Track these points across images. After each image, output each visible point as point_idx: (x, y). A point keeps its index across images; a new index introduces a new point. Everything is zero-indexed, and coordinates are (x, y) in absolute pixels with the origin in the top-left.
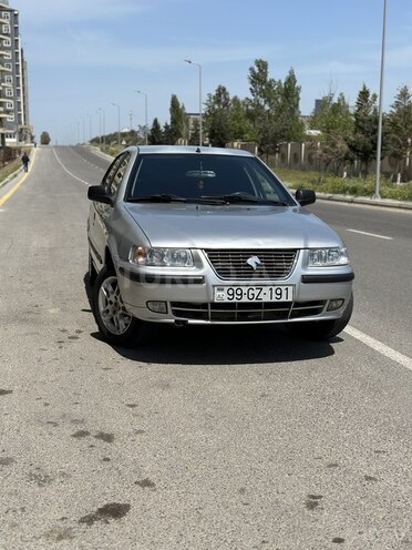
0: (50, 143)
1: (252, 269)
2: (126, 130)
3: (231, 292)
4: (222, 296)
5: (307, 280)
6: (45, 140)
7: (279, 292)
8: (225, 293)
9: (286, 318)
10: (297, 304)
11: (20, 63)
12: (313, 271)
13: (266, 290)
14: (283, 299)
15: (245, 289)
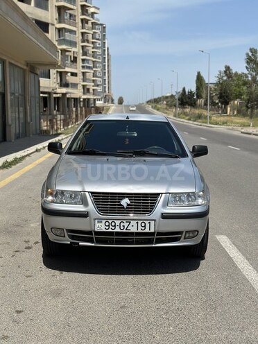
0: (124, 103)
1: (124, 208)
2: (169, 95)
3: (107, 224)
4: (100, 227)
5: (165, 216)
6: (121, 101)
7: (143, 225)
8: (103, 224)
9: (152, 243)
10: (159, 234)
11: (106, 56)
12: (171, 210)
13: (133, 223)
14: (147, 230)
15: (118, 223)
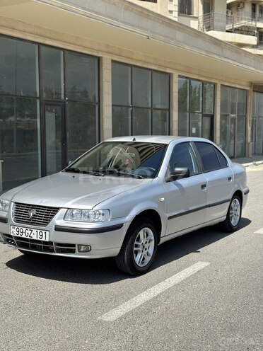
3: (18, 230)
4: (14, 232)
5: (58, 229)
7: (41, 234)
13: (34, 231)
15: (24, 229)
